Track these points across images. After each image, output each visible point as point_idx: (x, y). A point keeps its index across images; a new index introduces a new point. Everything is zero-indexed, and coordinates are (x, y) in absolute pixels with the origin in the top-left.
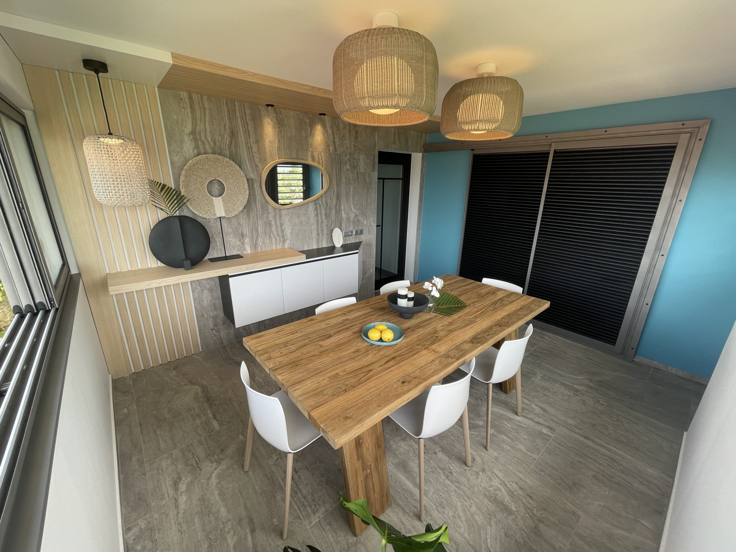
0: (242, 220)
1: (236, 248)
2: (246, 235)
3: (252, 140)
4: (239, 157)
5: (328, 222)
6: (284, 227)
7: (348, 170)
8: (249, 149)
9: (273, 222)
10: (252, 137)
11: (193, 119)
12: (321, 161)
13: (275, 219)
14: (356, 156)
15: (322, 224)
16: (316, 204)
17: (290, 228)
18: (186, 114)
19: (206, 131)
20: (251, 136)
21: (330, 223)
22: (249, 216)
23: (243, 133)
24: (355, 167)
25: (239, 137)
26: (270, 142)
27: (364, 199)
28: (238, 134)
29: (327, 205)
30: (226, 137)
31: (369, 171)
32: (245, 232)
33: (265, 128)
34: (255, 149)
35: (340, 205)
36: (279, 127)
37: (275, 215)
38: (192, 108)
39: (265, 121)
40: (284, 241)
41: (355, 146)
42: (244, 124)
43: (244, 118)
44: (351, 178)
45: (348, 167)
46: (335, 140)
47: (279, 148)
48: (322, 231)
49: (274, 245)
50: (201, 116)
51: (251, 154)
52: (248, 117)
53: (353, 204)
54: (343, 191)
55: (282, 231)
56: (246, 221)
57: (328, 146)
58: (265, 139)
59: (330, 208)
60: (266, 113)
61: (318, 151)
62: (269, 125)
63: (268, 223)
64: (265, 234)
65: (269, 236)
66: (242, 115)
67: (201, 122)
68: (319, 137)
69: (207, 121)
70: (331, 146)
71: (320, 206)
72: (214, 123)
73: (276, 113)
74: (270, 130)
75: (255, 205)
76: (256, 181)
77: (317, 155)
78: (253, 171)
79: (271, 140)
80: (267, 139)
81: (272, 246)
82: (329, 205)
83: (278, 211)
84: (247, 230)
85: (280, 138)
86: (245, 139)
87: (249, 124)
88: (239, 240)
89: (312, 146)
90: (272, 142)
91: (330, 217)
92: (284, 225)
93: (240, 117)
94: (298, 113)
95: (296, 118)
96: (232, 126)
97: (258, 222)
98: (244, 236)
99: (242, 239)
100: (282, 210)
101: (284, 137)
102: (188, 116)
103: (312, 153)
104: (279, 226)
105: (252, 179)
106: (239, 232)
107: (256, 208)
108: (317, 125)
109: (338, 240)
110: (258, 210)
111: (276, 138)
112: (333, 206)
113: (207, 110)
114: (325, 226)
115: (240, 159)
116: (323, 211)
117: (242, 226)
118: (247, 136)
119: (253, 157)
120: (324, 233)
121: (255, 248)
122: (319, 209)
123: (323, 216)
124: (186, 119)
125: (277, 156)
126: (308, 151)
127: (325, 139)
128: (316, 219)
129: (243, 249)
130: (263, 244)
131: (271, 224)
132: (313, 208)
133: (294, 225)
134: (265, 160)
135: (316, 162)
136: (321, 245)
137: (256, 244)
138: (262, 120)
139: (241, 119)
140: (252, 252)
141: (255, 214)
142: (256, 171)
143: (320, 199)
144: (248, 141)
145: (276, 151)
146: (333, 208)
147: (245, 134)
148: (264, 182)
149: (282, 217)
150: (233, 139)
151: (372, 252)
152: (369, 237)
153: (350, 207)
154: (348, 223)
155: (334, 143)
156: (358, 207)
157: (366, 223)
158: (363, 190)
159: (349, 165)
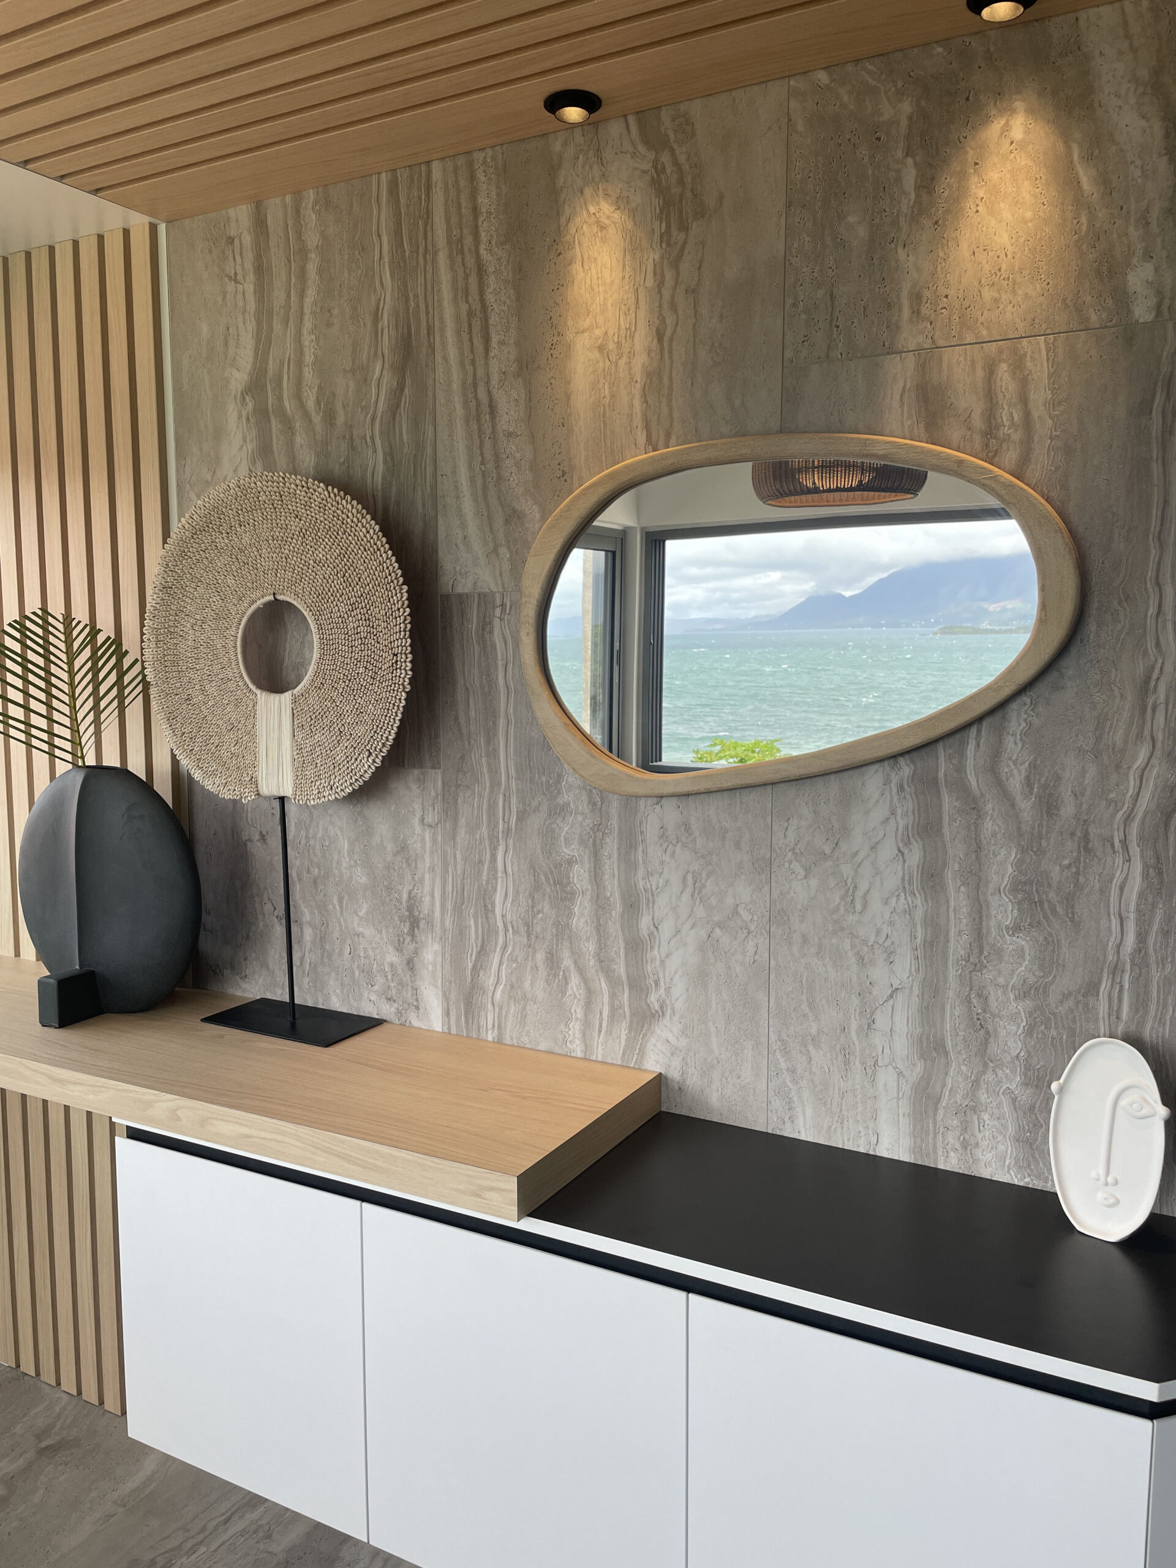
0: (418, 829)
1: (380, 980)
2: (430, 923)
3: (502, 357)
4: (429, 470)
5: (1047, 963)
6: (645, 923)
8: (481, 414)
9: (580, 876)
10: (502, 343)
11: (259, 322)
12: (1009, 415)
13: (596, 856)
15: (978, 968)
16: (927, 785)
17: (691, 937)
18: (240, 304)
19: (300, 363)
20: (495, 339)
22: (452, 811)
23: (458, 332)
25: (438, 359)
26: (601, 348)
28: (432, 347)
29: (1049, 806)
30: (377, 374)
32: (427, 899)
33: (577, 268)
34: (509, 415)
36: (665, 238)
37: (599, 830)
38: (261, 270)
39: (581, 218)
42: (467, 278)
43: (468, 241)
47: (654, 381)
48: (979, 1027)
49: (576, 1027)
50: (289, 296)
51: (488, 445)
52: (488, 229)
55: (636, 947)
56: (434, 840)
57: (1107, 272)
58: (570, 335)
59: (1086, 837)
60: (587, 167)
61: (985, 332)
62: (604, 240)
63: (552, 872)
64: (525, 940)
65: (547, 958)
66: (461, 228)
67: (286, 321)
68: (1005, 211)
69: (307, 311)
70: (1148, 256)
71: (972, 806)
72: (336, 311)
73: (654, 141)
74: (606, 273)
75: (488, 755)
76: (503, 610)
77: (980, 373)
78: (491, 546)
79: (610, 333)
80: (586, 334)
81: (562, 1027)
82: (1068, 809)
83: (615, 804)
84: (436, 888)
85: (665, 306)
86: (462, 365)
87: (491, 269)
88: (397, 938)
89: (925, 310)
90: (611, 346)
91: (1076, 924)
92: (648, 904)
93: (449, 243)
94: (823, 77)
95: (800, 128)
96: (408, 309)
97: (493, 859)
98: (422, 924)
99: (408, 939)
100: (642, 802)
101: (693, 291)
102: (244, 312)
103: (922, 367)
104: (618, 907)
105: (485, 595)
106: (400, 894)
107: (490, 771)
108: (987, 120)
109: (1101, 1170)
110: (499, 784)
111: (642, 313)
112: (1128, 818)
113: (313, 256)
114: (1005, 993)
115: (434, 488)
116: (1003, 852)
117: (416, 867)
118: (475, 341)
119: (498, 467)
120: (993, 1048)
121: (466, 1013)
122: (951, 827)
123: (994, 901)
124: (237, 327)
125: (642, 438)
126: (892, 351)
127: (1069, 215)
128: (919, 914)
129: (409, 995)
130: (510, 997)
131: (569, 883)
132: (893, 813)
133: (720, 925)
134: (564, 473)
135: (956, 434)
136: (958, 1146)
137: (473, 987)
138: (563, 220)
139: (450, 256)
140: (449, 1028)
141: (485, 806)
142: (509, 548)
143: (974, 751)
144: (480, 372)
145: (637, 402)
146: (1124, 843)
147: (465, 336)
148: (530, 611)
149: (640, 849)
150: (408, 374)
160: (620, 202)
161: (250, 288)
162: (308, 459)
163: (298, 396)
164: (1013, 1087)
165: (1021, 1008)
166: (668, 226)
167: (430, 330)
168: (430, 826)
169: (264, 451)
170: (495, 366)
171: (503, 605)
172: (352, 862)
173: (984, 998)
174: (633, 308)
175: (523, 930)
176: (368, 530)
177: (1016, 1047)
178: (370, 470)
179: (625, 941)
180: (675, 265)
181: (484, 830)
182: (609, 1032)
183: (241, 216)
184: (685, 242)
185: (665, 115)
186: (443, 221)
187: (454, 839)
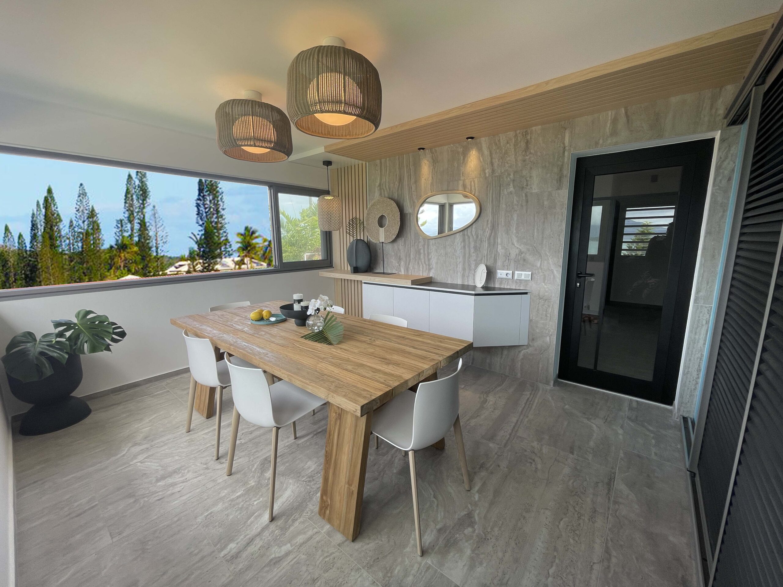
0: (401, 246)
1: (395, 268)
3: (413, 180)
4: (403, 196)
5: (476, 256)
6: (430, 257)
7: (511, 193)
8: (410, 188)
9: (422, 251)
11: (380, 176)
12: (473, 188)
14: (524, 173)
15: (469, 258)
16: (464, 235)
17: (436, 258)
19: (386, 182)
20: (412, 178)
21: (479, 259)
23: (407, 177)
24: (523, 188)
26: (425, 180)
27: (538, 230)
28: (404, 180)
29: (477, 237)
30: (396, 183)
31: (550, 190)
32: (402, 256)
33: (422, 169)
34: (413, 188)
35: (495, 238)
36: (433, 165)
37: (424, 244)
38: (381, 169)
39: (423, 163)
40: (430, 269)
41: (524, 161)
42: (408, 170)
44: (515, 202)
45: (512, 189)
46: (494, 161)
47: (432, 184)
48: (470, 265)
49: (421, 272)
50: (384, 173)
51: (411, 193)
52: (411, 164)
53: (517, 237)
54: (502, 220)
55: (429, 260)
56: (403, 248)
57: (484, 170)
58: (421, 178)
59: (481, 240)
60: (424, 157)
61: (470, 177)
62: (426, 165)
63: (418, 251)
65: (418, 263)
66: (407, 164)
67: (384, 176)
68: (473, 163)
69: (387, 175)
70: (488, 168)
71: (469, 237)
72: (391, 175)
73: (432, 153)
74: (426, 170)
75: (410, 235)
77: (470, 183)
78: (411, 206)
79: (427, 177)
80: (424, 178)
82: (479, 237)
83: (427, 241)
84: (403, 254)
85: (433, 174)
86: (407, 182)
87: (411, 169)
89: (464, 175)
90: (427, 179)
91: (480, 251)
92: (430, 254)
94: (452, 145)
95: (449, 151)
96: (400, 174)
97: (411, 249)
98: (401, 259)
99: (399, 262)
100: (430, 240)
101: (437, 172)
102: (378, 175)
103: (463, 182)
104: (427, 254)
105: (410, 213)
106: (398, 256)
108: (471, 151)
109: (480, 279)
110: (411, 239)
111: (430, 175)
112: (486, 238)
113: (388, 167)
114: (472, 261)
115: (404, 199)
116: (472, 243)
117: (400, 251)
118: (409, 179)
119: (412, 196)
121: (407, 272)
122: (467, 240)
123: (471, 249)
124: (377, 177)
125: (430, 191)
126: (460, 180)
127: (480, 163)
128: (463, 252)
129: (399, 270)
130: (413, 269)
131: (420, 252)
132: (460, 239)
133: (439, 256)
134: (421, 196)
135: (467, 190)
136: (466, 281)
137: (408, 268)
138: (421, 163)
139: (406, 167)
140: (405, 274)
141: (410, 242)
142: (413, 206)
143: (469, 230)
144: (410, 183)
145: (430, 186)
146: (485, 241)
148: (416, 215)
149: (430, 247)
150: (400, 183)
151: (550, 311)
152: (545, 286)
153: (512, 240)
154: (507, 261)
155: (492, 164)
156: (525, 240)
157: (539, 265)
158: (536, 218)
159: (514, 186)
160: (428, 160)
161: (379, 171)
162: (387, 195)
163: (386, 187)
164: (472, 272)
165: (474, 263)
167: (403, 177)
169: (381, 194)
170: (412, 182)
171: (412, 214)
173: (470, 261)
175: (414, 259)
176: (395, 205)
177: (473, 267)
178: (395, 196)
179: (427, 259)
181: (409, 246)
182: (426, 272)
183: (378, 162)
184: (436, 166)
185: (433, 149)
186: (405, 163)
187: (406, 247)
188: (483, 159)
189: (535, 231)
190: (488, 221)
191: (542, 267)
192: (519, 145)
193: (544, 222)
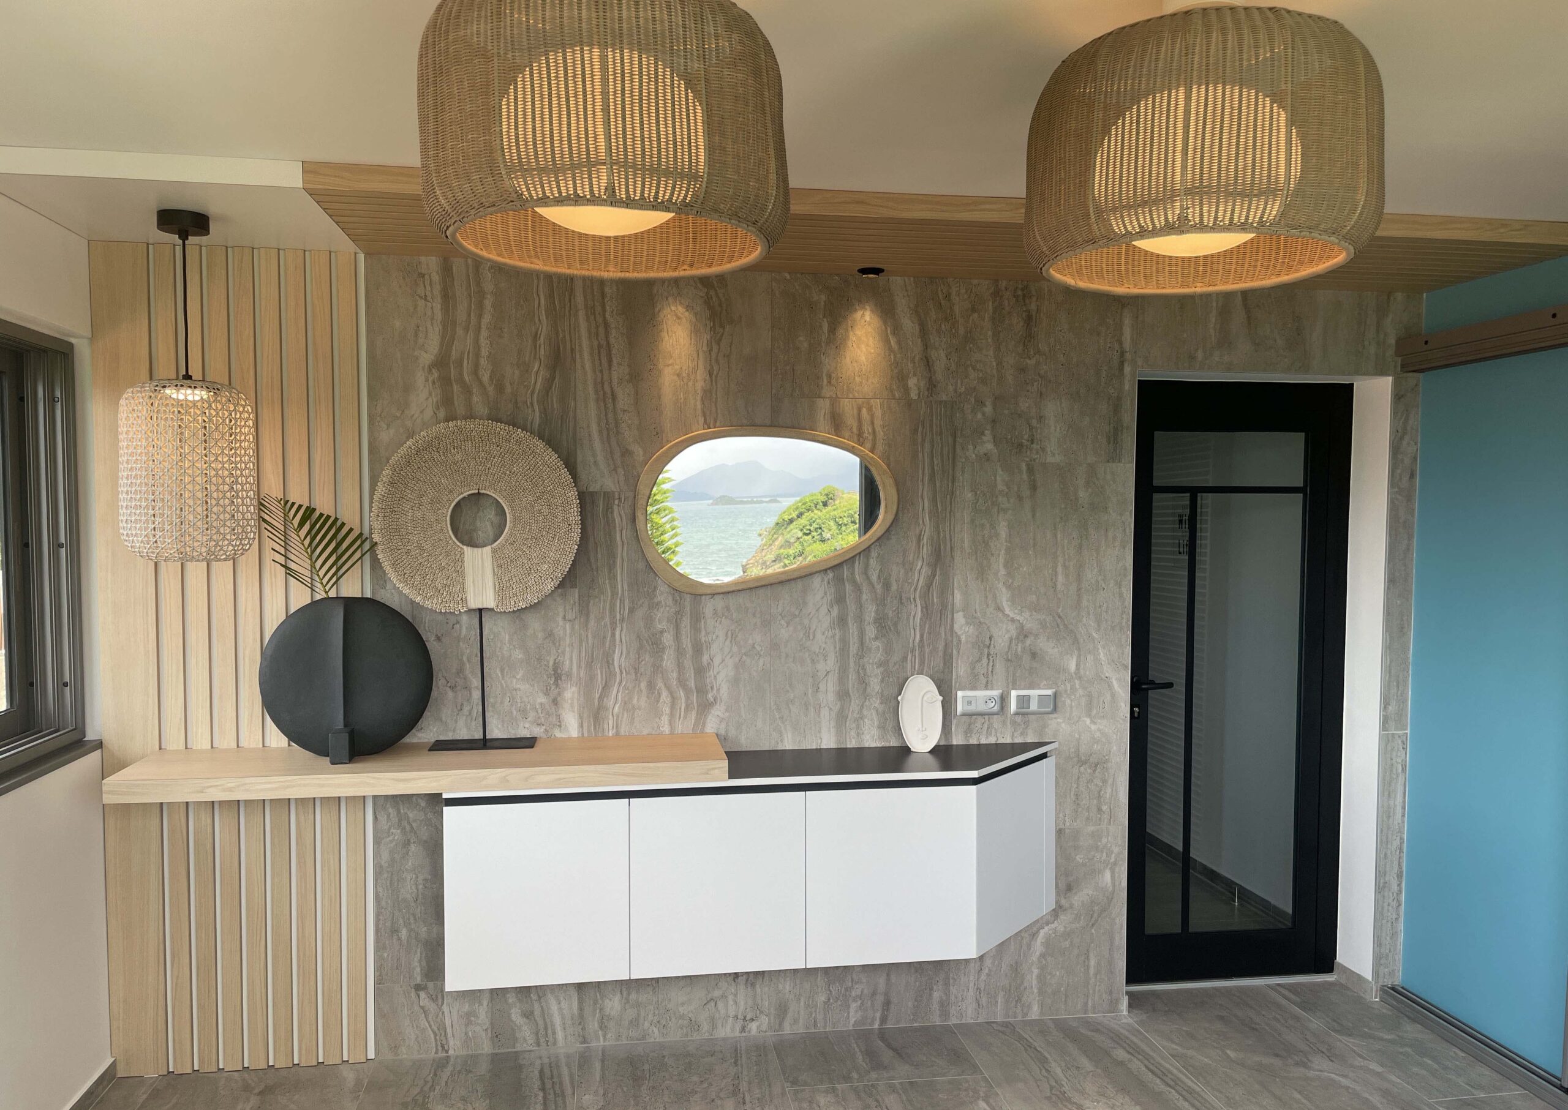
0: (561, 623)
1: (532, 715)
2: (569, 675)
3: (619, 372)
4: (571, 424)
5: (889, 650)
6: (705, 658)
7: (987, 457)
8: (606, 398)
9: (668, 639)
10: (619, 364)
11: (445, 327)
12: (867, 428)
13: (677, 627)
14: (1024, 405)
15: (861, 657)
16: (839, 581)
17: (730, 662)
18: (429, 313)
19: (477, 356)
20: (615, 361)
21: (896, 658)
22: (584, 611)
23: (592, 354)
24: (1021, 445)
25: (578, 365)
26: (678, 375)
27: (1065, 567)
28: (574, 359)
29: (887, 586)
30: (536, 369)
31: (1091, 459)
32: (567, 663)
33: (664, 334)
34: (624, 398)
35: (946, 589)
36: (713, 329)
37: (679, 613)
38: (447, 297)
39: (667, 311)
40: (705, 707)
41: (1022, 370)
42: (597, 327)
43: (598, 309)
44: (1000, 486)
45: (988, 445)
46: (933, 354)
47: (708, 394)
48: (863, 682)
49: (665, 719)
50: (469, 315)
51: (611, 415)
53: (1009, 587)
54: (964, 536)
55: (700, 671)
56: (573, 628)
57: (901, 378)
58: (661, 366)
59: (901, 598)
60: (670, 288)
61: (857, 394)
62: (679, 324)
63: (650, 638)
64: (634, 677)
65: (648, 685)
66: (593, 301)
67: (467, 329)
68: (863, 347)
69: (483, 327)
70: (915, 375)
71: (858, 588)
72: (506, 330)
74: (681, 340)
75: (610, 579)
76: (620, 500)
77: (855, 411)
78: (613, 467)
79: (684, 368)
80: (670, 367)
81: (657, 720)
82: (894, 587)
83: (688, 600)
84: (574, 657)
85: (713, 361)
86: (594, 371)
87: (613, 326)
88: (545, 688)
89: (833, 382)
90: (684, 375)
91: (898, 633)
92: (707, 649)
93: (586, 307)
94: (787, 276)
95: (777, 293)
96: (558, 337)
97: (613, 635)
98: (563, 678)
99: (553, 687)
100: (703, 597)
101: (728, 356)
102: (432, 319)
103: (832, 405)
104: (690, 652)
105: (608, 493)
106: (548, 662)
107: (611, 587)
108: (856, 310)
109: (920, 726)
110: (617, 594)
111: (701, 363)
112: (915, 589)
113: (489, 296)
114: (873, 666)
115: (575, 433)
116: (871, 607)
117: (560, 645)
118: (603, 361)
119: (617, 426)
120: (868, 690)
121: (594, 722)
122: (850, 598)
123: (868, 628)
124: (426, 328)
125: (701, 420)
126: (819, 397)
127: (887, 354)
128: (837, 637)
129: (554, 719)
130: (624, 710)
131: (661, 643)
132: (826, 594)
133: (745, 654)
134: (657, 434)
135: (847, 434)
136: (855, 736)
137: (599, 709)
138: (656, 310)
139: (587, 314)
140: (583, 734)
141: (608, 607)
142: (624, 469)
143: (858, 567)
144: (606, 377)
145: (699, 403)
146: (914, 599)
147: (597, 357)
149: (703, 623)
150: (557, 372)
151: (1108, 796)
152: (1093, 727)
153: (995, 596)
154: (985, 660)
155: (928, 363)
156: (1033, 598)
157: (1072, 667)
158: (1059, 536)
159: (994, 438)
160: (688, 308)
161: (437, 306)
163: (475, 372)
164: (876, 705)
166: (714, 325)
167: (572, 350)
168: (570, 621)
169: (447, 402)
170: (615, 376)
171: (619, 498)
172: (512, 647)
173: (864, 670)
174: (696, 359)
175: (632, 671)
176: (551, 457)
177: (877, 688)
178: (529, 420)
179: (694, 669)
180: (718, 343)
181: (607, 620)
182: (685, 717)
183: (431, 264)
184: (723, 334)
186: (582, 295)
187: (586, 626)
188: (899, 343)
189: (1060, 569)
190: (919, 539)
191: (1082, 672)
192: (1007, 322)
193: (1080, 546)
